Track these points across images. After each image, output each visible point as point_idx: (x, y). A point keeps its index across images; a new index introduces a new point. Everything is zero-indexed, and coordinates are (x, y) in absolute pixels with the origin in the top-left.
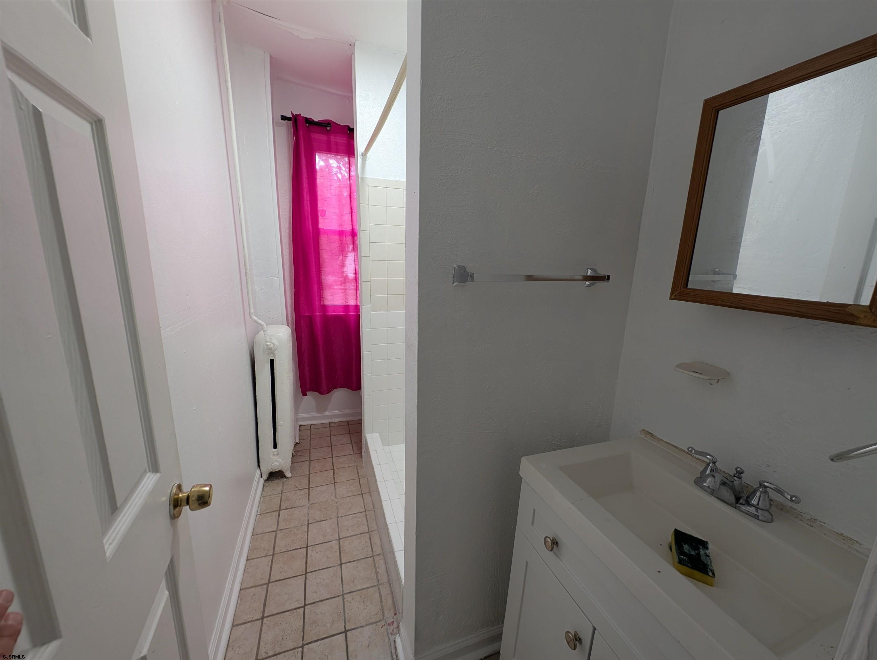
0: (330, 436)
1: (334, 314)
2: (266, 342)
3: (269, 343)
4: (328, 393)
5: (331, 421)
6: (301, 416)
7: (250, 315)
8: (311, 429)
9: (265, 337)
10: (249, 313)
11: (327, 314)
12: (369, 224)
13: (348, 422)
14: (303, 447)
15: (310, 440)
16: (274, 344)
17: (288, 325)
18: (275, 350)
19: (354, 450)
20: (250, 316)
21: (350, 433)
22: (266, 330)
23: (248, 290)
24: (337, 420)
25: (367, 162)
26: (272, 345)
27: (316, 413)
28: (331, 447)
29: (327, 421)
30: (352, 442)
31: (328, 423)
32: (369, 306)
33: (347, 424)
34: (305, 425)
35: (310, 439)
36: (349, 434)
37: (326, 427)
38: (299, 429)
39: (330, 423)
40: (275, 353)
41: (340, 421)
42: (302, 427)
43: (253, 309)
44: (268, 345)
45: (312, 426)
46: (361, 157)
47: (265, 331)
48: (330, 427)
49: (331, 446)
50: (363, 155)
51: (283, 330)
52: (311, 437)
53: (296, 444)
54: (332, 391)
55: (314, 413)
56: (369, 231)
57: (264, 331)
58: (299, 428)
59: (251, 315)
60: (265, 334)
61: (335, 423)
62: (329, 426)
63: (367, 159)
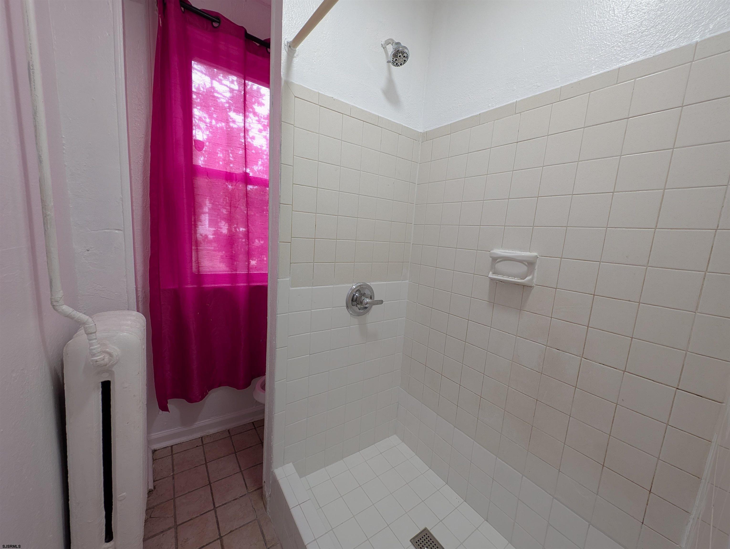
0: (206, 463)
1: (213, 285)
2: (94, 355)
3: (99, 357)
4: (201, 399)
5: (204, 434)
6: (155, 435)
7: (52, 303)
8: (172, 455)
9: (91, 345)
10: (51, 299)
11: (204, 286)
12: (294, 156)
13: (229, 431)
14: (162, 495)
15: (173, 478)
16: (110, 355)
17: (138, 311)
18: (113, 365)
19: (248, 485)
20: (53, 306)
21: (235, 451)
22: (95, 331)
23: (48, 253)
24: (212, 431)
25: (296, 60)
26: (107, 358)
27: (180, 427)
28: (209, 486)
29: (198, 435)
30: (242, 470)
31: (200, 438)
32: (288, 279)
33: (228, 435)
34: (163, 448)
35: (173, 475)
36: (234, 454)
37: (197, 446)
38: (153, 459)
39: (202, 437)
40: (113, 369)
41: (216, 432)
42: (157, 452)
43: (61, 291)
44: (97, 361)
45: (173, 446)
46: (287, 50)
47: (91, 333)
48: (203, 445)
49: (210, 484)
50: (290, 46)
51: (129, 322)
52: (173, 471)
53: (150, 492)
54: (207, 394)
55: (178, 428)
56: (293, 166)
57: (87, 334)
58: (153, 456)
59: (55, 304)
60: (90, 340)
61: (210, 436)
62: (201, 444)
63: (295, 55)
